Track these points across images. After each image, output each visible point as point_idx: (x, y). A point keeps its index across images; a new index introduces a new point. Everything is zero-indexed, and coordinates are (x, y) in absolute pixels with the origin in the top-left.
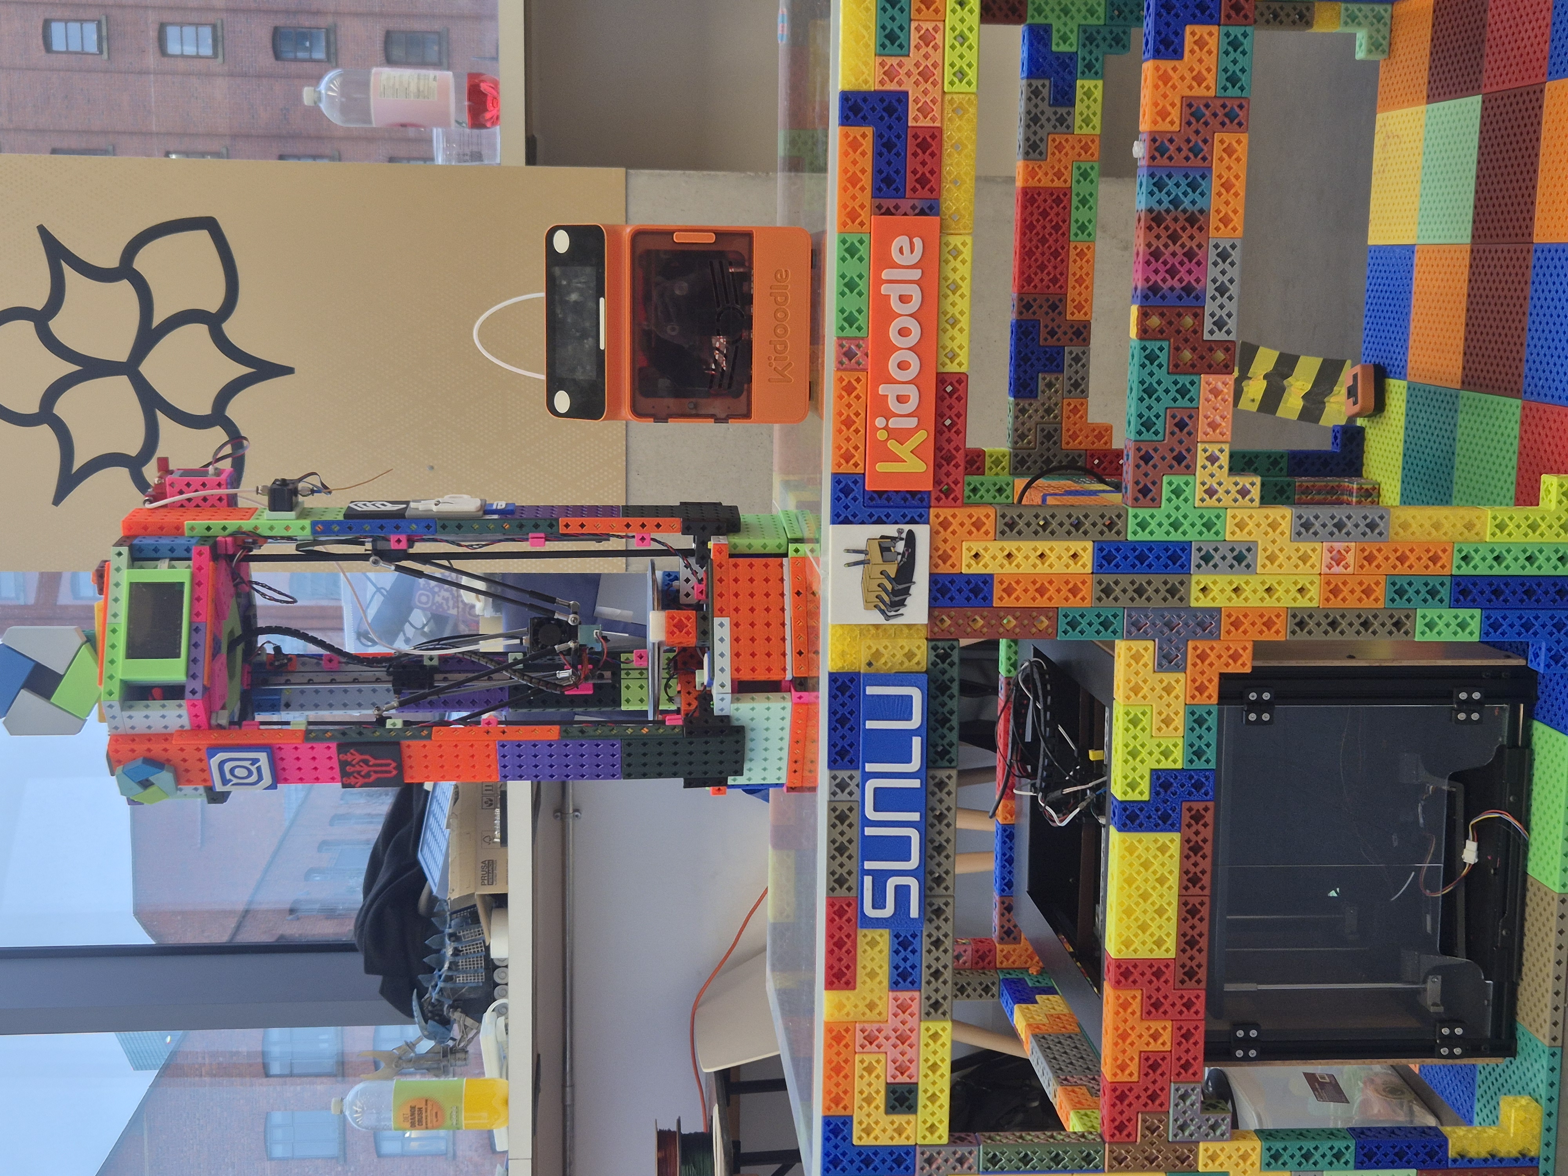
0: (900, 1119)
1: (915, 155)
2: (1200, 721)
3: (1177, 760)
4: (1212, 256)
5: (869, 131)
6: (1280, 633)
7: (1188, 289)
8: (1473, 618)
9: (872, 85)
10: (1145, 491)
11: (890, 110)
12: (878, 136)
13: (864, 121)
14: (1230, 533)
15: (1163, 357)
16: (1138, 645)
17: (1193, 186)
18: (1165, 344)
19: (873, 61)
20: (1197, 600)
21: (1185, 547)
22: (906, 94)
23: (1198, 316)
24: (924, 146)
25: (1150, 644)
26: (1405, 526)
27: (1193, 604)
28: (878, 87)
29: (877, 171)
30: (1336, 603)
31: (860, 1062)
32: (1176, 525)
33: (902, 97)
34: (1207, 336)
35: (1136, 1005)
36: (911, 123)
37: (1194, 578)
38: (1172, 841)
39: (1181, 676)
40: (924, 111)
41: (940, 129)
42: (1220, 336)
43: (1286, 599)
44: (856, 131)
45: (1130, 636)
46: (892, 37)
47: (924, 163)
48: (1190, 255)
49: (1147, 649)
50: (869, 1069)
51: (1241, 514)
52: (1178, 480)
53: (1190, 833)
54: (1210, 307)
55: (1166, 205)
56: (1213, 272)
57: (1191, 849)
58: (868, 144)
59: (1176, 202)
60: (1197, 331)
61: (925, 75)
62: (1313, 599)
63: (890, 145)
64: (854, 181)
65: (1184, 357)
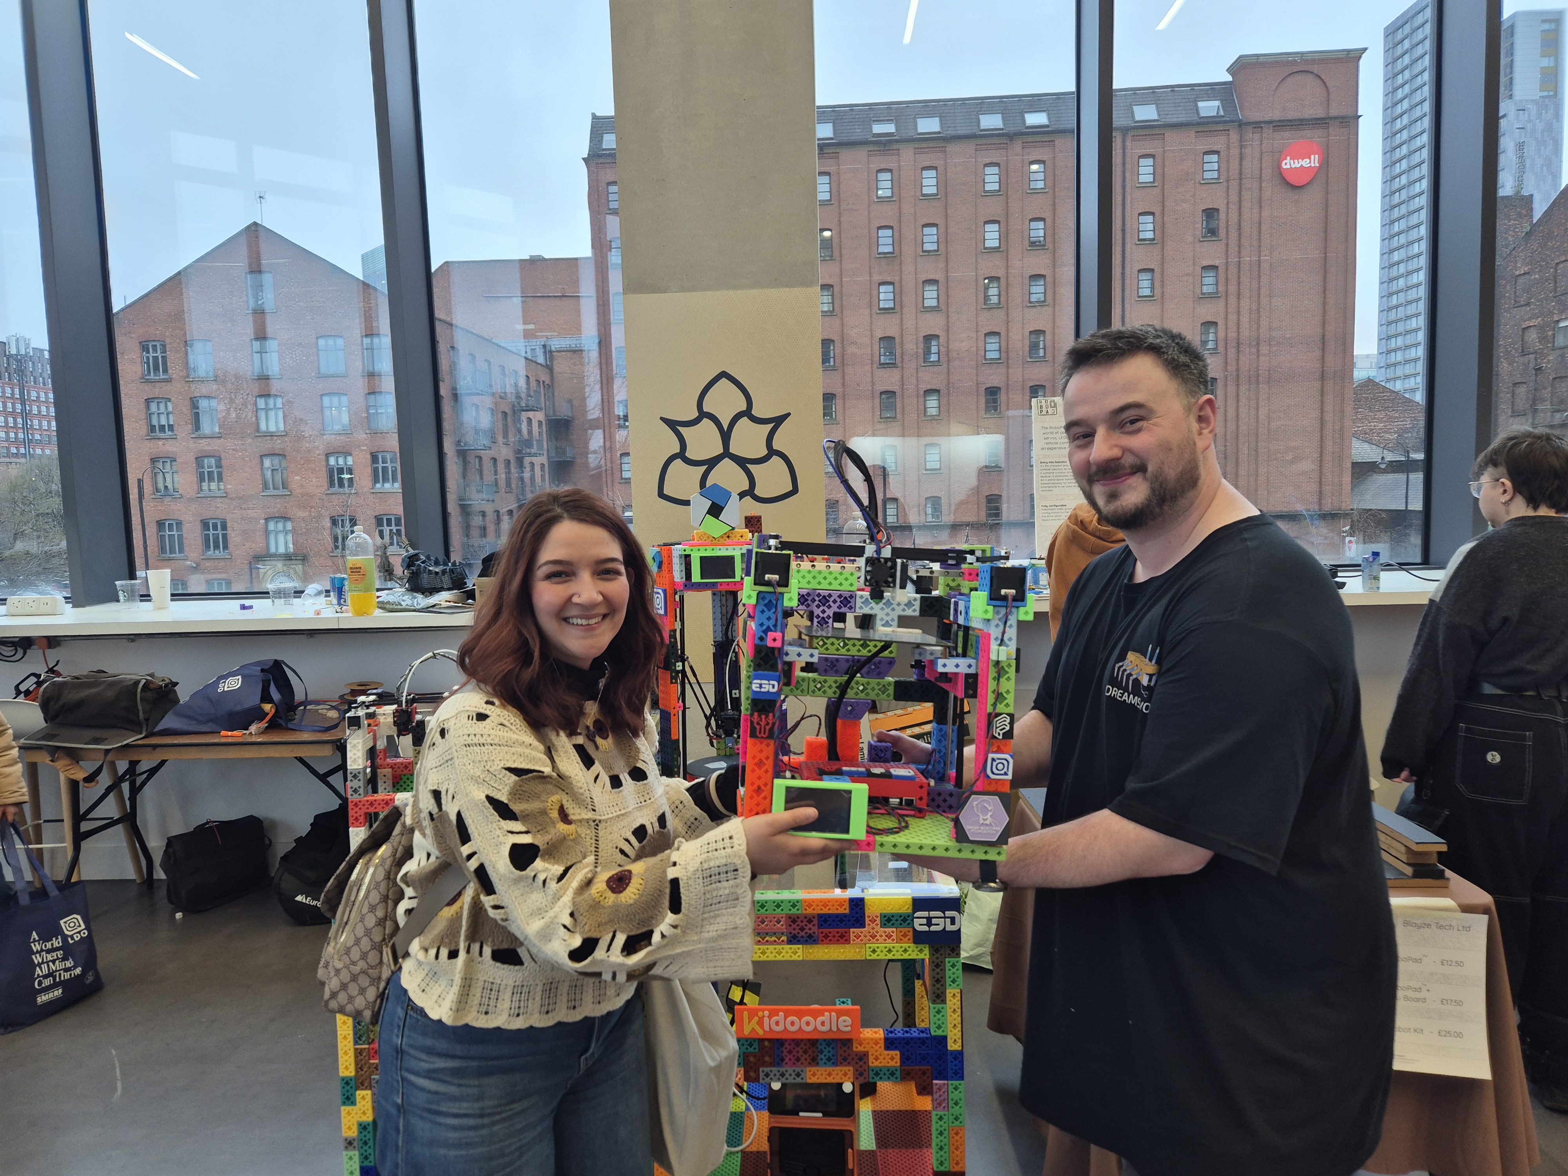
1: (838, 933)
4: (798, 1069)
5: (847, 911)
7: (782, 1060)
9: (867, 912)
11: (857, 921)
12: (845, 915)
13: (851, 909)
15: (751, 1050)
17: (829, 1059)
18: (757, 1050)
19: (878, 913)
22: (864, 927)
23: (771, 1064)
24: (842, 936)
28: (866, 915)
29: (830, 916)
33: (863, 925)
34: (761, 1069)
36: (851, 930)
40: (858, 937)
41: (849, 943)
42: (762, 1075)
44: (847, 905)
46: (889, 920)
47: (834, 936)
48: (798, 1059)
54: (775, 1070)
55: (820, 1047)
56: (789, 1069)
58: (841, 911)
59: (821, 1052)
60: (764, 1064)
61: (874, 937)
63: (841, 921)
64: (825, 905)
65: (752, 1059)
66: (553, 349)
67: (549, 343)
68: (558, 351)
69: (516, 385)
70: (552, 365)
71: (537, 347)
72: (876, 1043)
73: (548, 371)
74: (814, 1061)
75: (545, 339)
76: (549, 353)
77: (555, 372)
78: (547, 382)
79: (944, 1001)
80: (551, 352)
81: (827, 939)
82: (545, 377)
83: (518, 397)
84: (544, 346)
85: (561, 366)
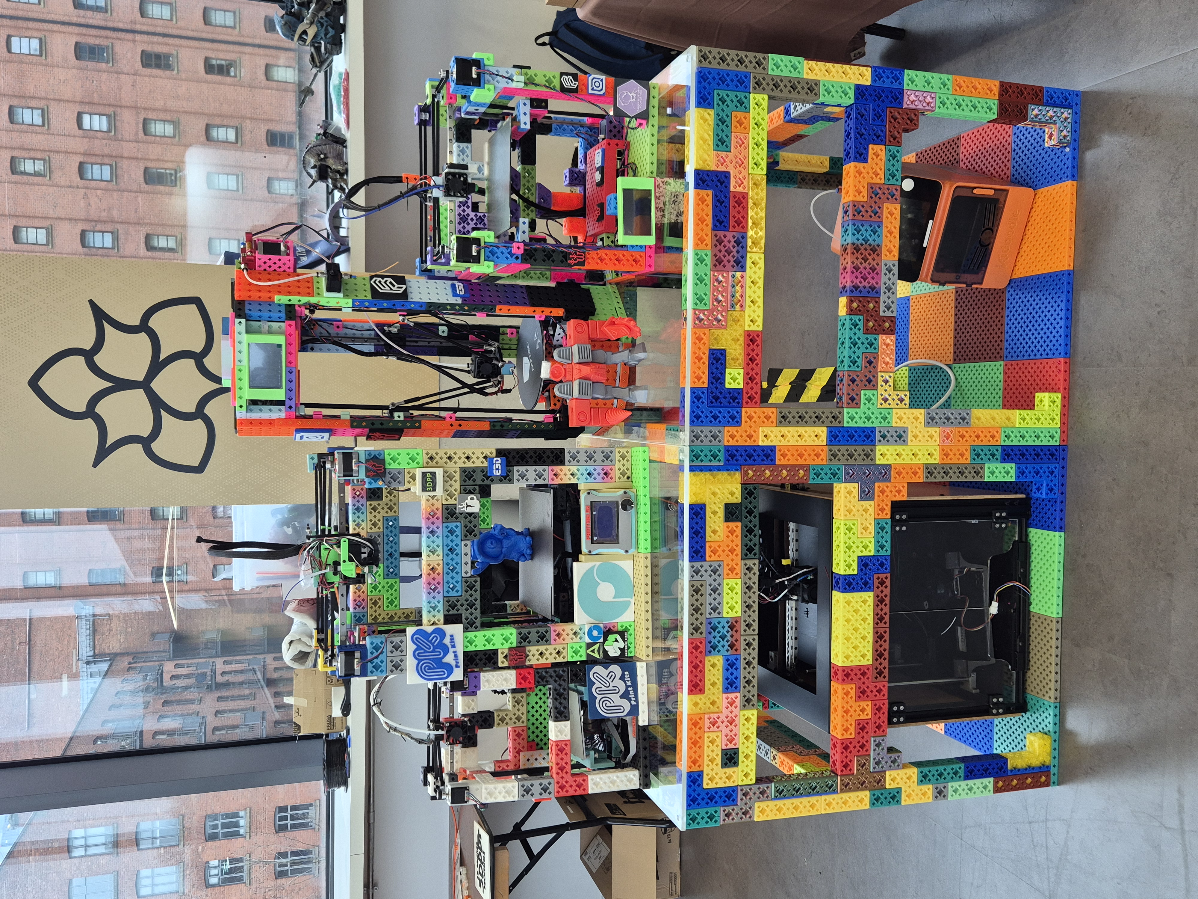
0: (729, 771)
1: (734, 207)
2: (882, 528)
3: (870, 551)
4: (884, 269)
5: (710, 192)
6: (921, 478)
7: (873, 288)
8: (1012, 468)
9: (712, 167)
10: (852, 399)
11: (721, 181)
12: (715, 196)
13: (707, 187)
14: (895, 422)
15: (861, 325)
16: (850, 486)
17: (874, 231)
18: (861, 317)
19: (712, 153)
20: (879, 460)
21: (873, 430)
22: (729, 173)
23: (877, 302)
24: (739, 203)
25: (856, 485)
26: (978, 419)
27: (877, 462)
28: (714, 168)
29: (714, 215)
30: (947, 460)
31: (707, 737)
32: (869, 418)
33: (727, 175)
34: (882, 314)
35: (853, 693)
36: (732, 190)
37: (878, 448)
38: (869, 597)
39: (872, 503)
40: (739, 183)
42: (888, 314)
43: (923, 459)
44: (703, 192)
45: (846, 481)
46: (722, 141)
48: (873, 269)
49: (854, 488)
50: (712, 742)
51: (901, 412)
52: (869, 393)
53: (878, 592)
54: (883, 298)
55: (861, 241)
56: (884, 279)
57: (879, 601)
58: (709, 200)
59: (865, 240)
60: (876, 309)
61: (739, 163)
62: (935, 459)
63: (721, 201)
64: (702, 220)
66: (91, 654)
67: (84, 658)
68: (94, 649)
70: (109, 654)
71: (89, 671)
72: (860, 173)
73: (118, 658)
74: (875, 250)
75: (80, 662)
76: (95, 658)
77: (119, 651)
78: (130, 659)
79: (817, 83)
80: (94, 656)
81: (741, 223)
82: (124, 662)
83: (146, 690)
84: (88, 663)
85: (114, 644)
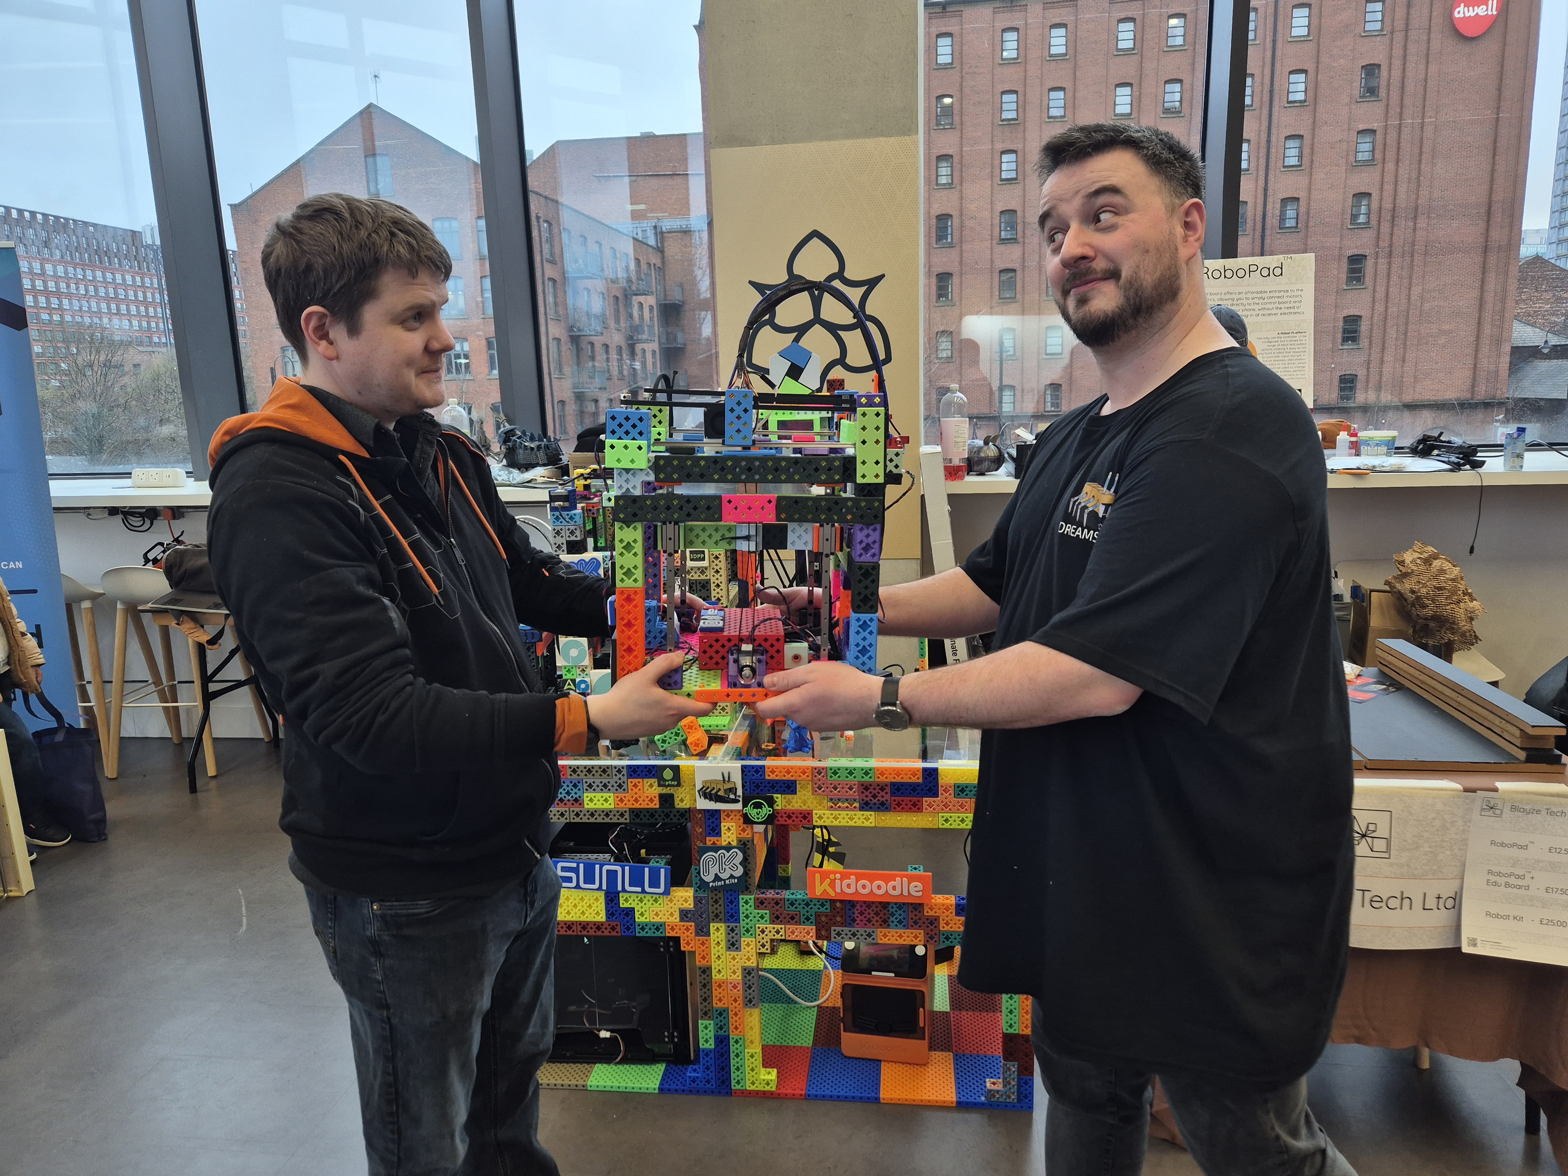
1: (910, 801)
2: (658, 929)
3: (639, 919)
5: (920, 781)
6: (699, 962)
8: (711, 1045)
10: (762, 903)
11: (930, 790)
12: (918, 785)
13: (924, 778)
14: (745, 940)
16: (691, 901)
17: (900, 922)
19: (951, 783)
20: (713, 926)
21: (737, 920)
22: (938, 797)
24: (914, 805)
25: (692, 906)
26: (751, 1015)
27: (711, 925)
30: (714, 986)
32: (747, 917)
33: (936, 795)
36: (924, 799)
37: (723, 925)
38: (602, 917)
39: (678, 920)
40: (931, 806)
41: (922, 811)
43: (715, 965)
44: (920, 775)
45: (695, 898)
46: (961, 791)
47: (907, 805)
49: (690, 905)
51: (753, 945)
52: (767, 917)
53: (606, 925)
55: (891, 910)
56: (862, 930)
57: (598, 926)
58: (914, 780)
62: (716, 976)
63: (914, 790)
64: (898, 774)
65: (823, 919)
66: (664, 230)
67: (660, 224)
68: (668, 232)
69: (627, 268)
70: (663, 246)
71: (648, 229)
72: (947, 909)
73: (659, 254)
74: (885, 923)
75: (656, 221)
76: (660, 234)
77: (666, 254)
78: (659, 264)
80: (662, 233)
81: (899, 807)
82: (655, 260)
83: (629, 280)
84: (655, 227)
85: (672, 249)
